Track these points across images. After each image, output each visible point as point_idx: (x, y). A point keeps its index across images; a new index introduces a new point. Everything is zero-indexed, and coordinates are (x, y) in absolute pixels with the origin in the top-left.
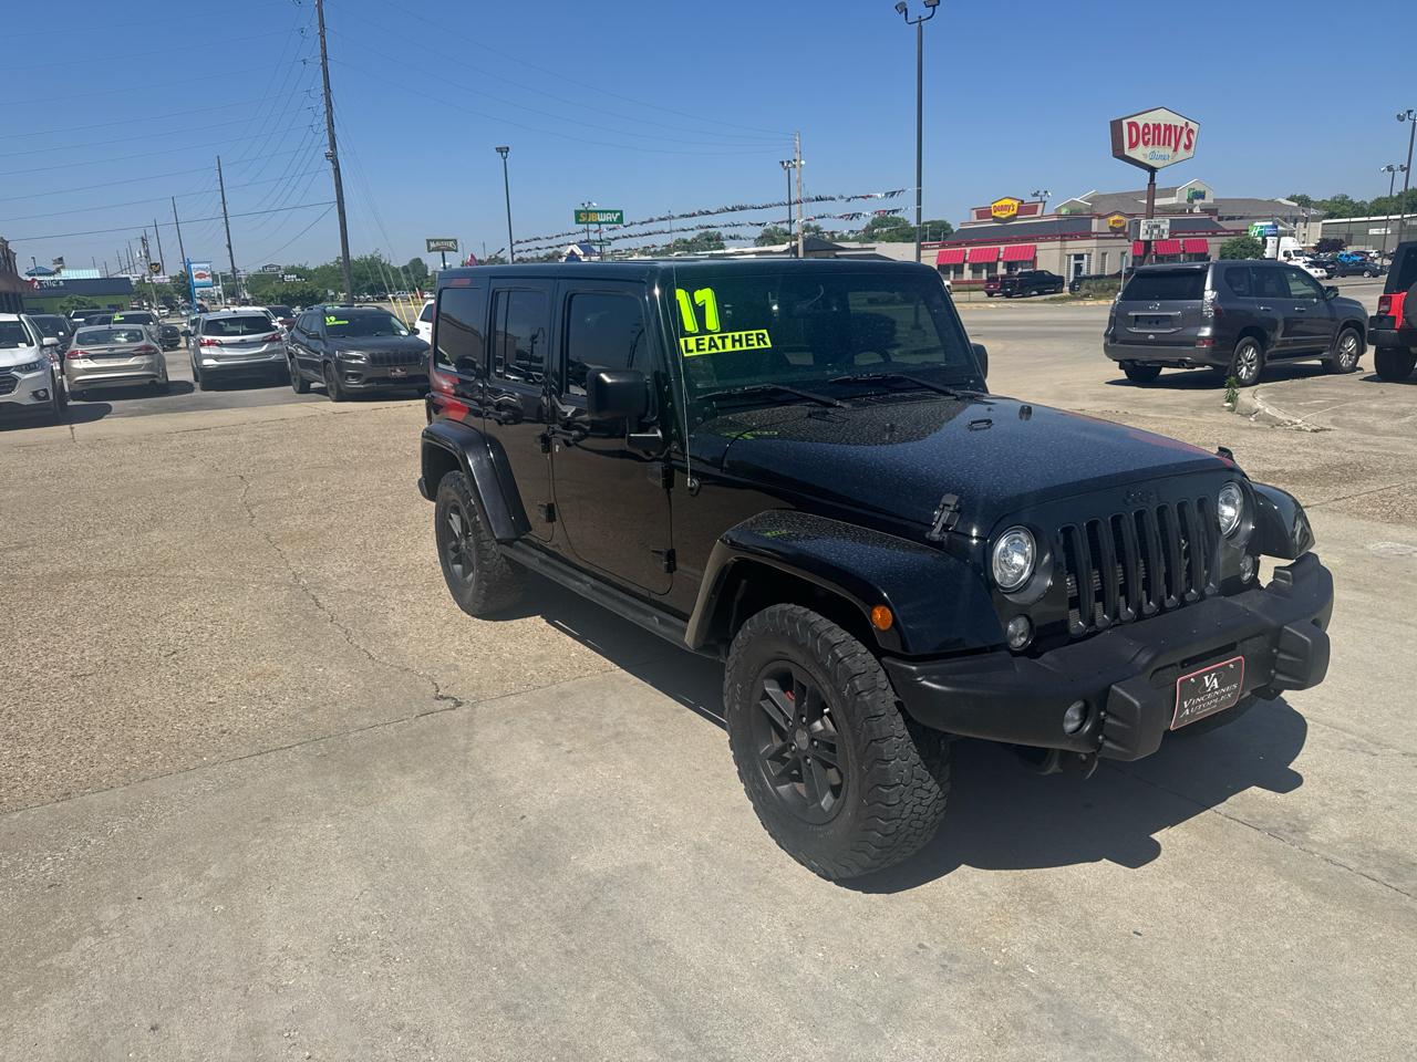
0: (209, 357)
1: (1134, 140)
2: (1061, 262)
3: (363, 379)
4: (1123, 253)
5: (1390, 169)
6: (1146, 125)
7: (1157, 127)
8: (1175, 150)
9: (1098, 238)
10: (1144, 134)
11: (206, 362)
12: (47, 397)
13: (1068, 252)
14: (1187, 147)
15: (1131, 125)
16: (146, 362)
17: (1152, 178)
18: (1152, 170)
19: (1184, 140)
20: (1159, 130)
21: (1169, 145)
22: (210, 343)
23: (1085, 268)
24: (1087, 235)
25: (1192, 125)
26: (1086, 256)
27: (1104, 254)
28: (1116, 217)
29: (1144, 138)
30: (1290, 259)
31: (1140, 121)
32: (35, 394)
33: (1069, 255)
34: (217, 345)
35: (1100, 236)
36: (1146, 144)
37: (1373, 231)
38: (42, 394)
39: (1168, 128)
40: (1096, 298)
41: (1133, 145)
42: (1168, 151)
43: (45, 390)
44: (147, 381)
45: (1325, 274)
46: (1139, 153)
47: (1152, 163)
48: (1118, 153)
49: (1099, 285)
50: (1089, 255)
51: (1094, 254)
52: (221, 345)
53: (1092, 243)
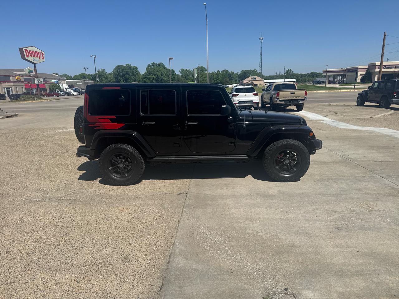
1: (28, 55)
2: (2, 90)
4: (22, 88)
5: (85, 68)
6: (30, 51)
7: (33, 52)
8: (40, 59)
9: (13, 83)
10: (30, 53)
13: (3, 87)
14: (43, 58)
15: (26, 50)
17: (35, 66)
18: (35, 64)
19: (41, 56)
20: (34, 52)
21: (38, 57)
23: (11, 92)
24: (10, 82)
25: (43, 52)
26: (10, 88)
27: (16, 88)
28: (18, 77)
29: (30, 55)
30: (67, 90)
31: (28, 49)
33: (4, 88)
35: (14, 82)
36: (31, 56)
37: (78, 83)
39: (36, 52)
40: (27, 101)
41: (28, 56)
42: (38, 59)
45: (78, 94)
46: (30, 58)
47: (34, 62)
48: (23, 58)
49: (27, 97)
50: (11, 88)
51: (13, 88)
53: (12, 84)
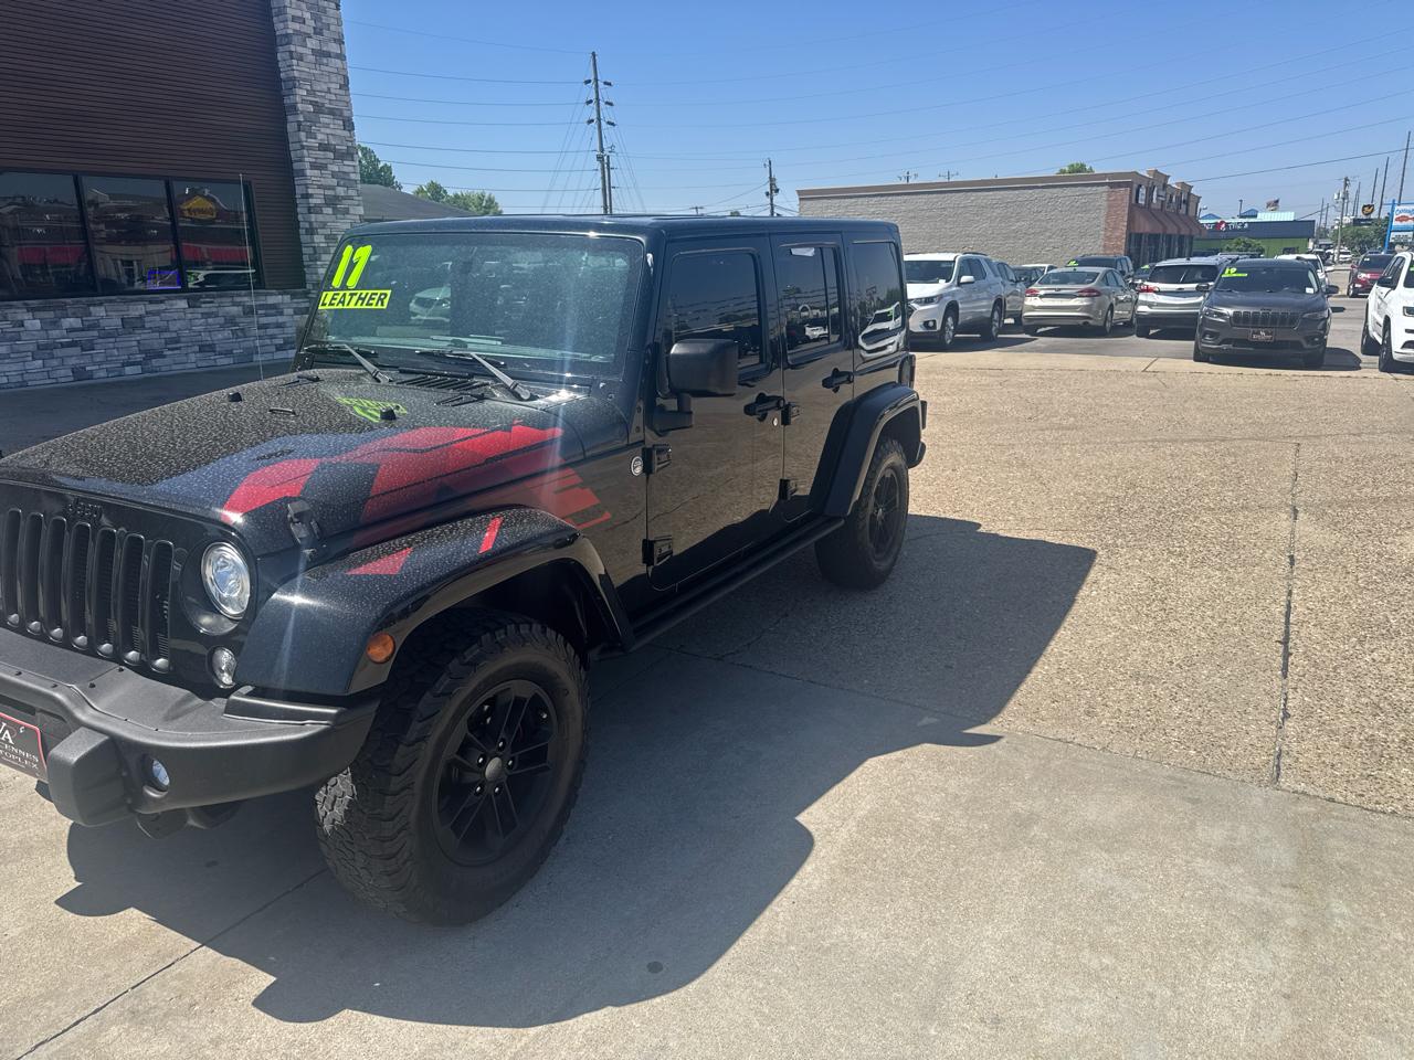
0: (1145, 303)
3: (1220, 340)
11: (1141, 308)
12: (934, 327)
16: (1085, 303)
22: (1148, 290)
32: (926, 324)
34: (1155, 292)
38: (931, 324)
43: (934, 321)
44: (1081, 322)
52: (1159, 292)
